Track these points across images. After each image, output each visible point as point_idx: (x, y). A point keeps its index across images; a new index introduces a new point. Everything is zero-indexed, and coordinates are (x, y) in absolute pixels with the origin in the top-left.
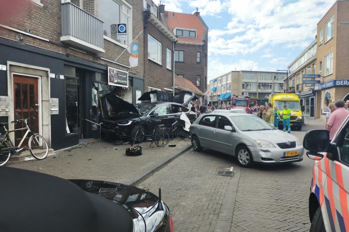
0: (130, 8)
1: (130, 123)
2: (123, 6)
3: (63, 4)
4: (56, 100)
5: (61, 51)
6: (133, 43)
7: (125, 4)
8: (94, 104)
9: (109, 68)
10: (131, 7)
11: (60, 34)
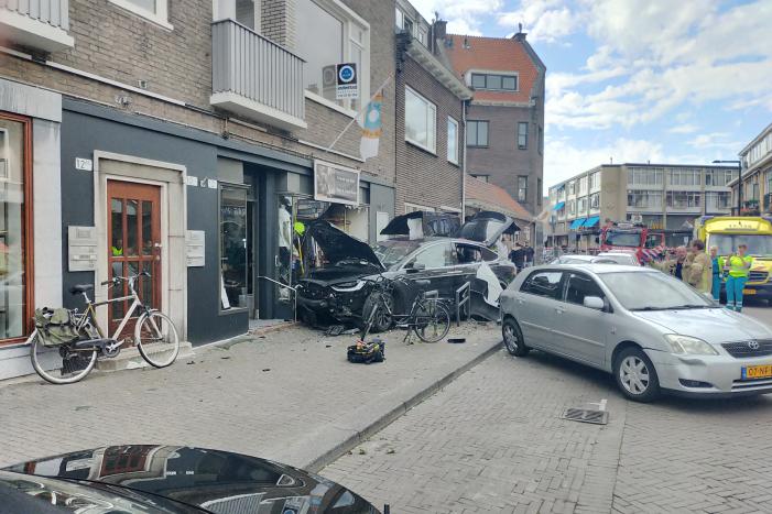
0: (365, 29)
1: (360, 285)
2: (350, 23)
3: (217, 23)
4: (199, 236)
5: (212, 127)
6: (370, 105)
7: (353, 20)
8: (283, 243)
9: (317, 162)
10: (367, 25)
11: (210, 90)
